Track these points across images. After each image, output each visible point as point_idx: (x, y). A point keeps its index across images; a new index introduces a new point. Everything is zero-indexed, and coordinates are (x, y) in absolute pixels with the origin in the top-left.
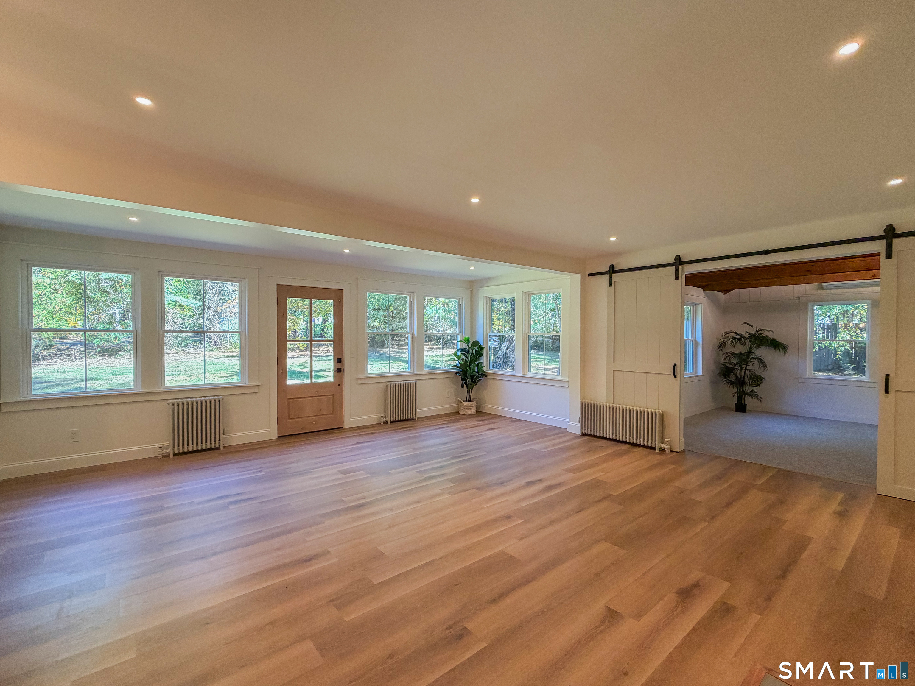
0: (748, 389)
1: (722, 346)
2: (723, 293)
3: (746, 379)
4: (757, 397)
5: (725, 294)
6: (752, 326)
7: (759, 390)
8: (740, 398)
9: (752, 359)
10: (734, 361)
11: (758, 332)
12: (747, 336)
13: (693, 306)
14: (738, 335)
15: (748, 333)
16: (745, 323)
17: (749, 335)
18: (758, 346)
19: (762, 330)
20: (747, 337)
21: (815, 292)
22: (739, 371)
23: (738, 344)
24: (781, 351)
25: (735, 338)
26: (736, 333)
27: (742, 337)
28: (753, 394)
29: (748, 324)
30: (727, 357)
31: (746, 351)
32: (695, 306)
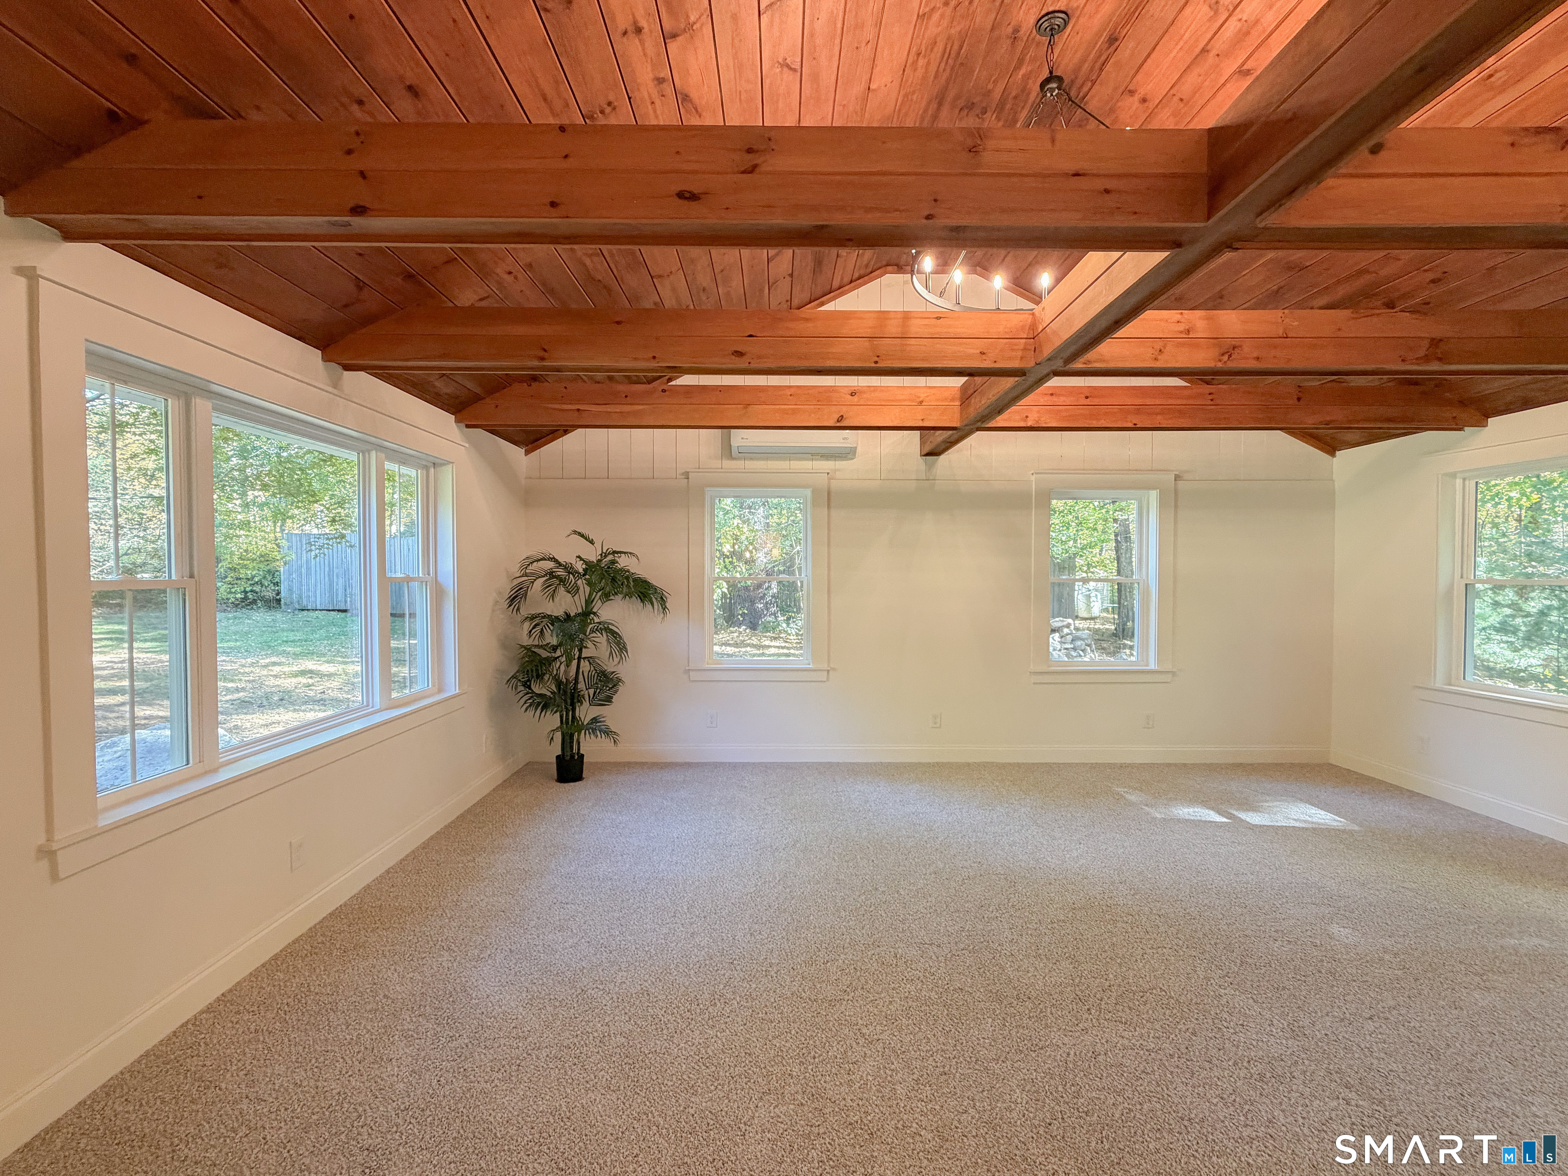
0: (586, 712)
1: (517, 597)
2: (523, 451)
3: (581, 686)
4: (608, 732)
5: (527, 453)
6: (592, 542)
7: (611, 714)
8: (568, 740)
9: (592, 631)
10: (552, 639)
11: (605, 556)
12: (580, 567)
13: (426, 468)
14: (560, 564)
15: (581, 559)
16: (575, 532)
17: (584, 566)
18: (606, 597)
19: (614, 552)
20: (581, 571)
21: (717, 464)
22: (563, 668)
23: (562, 589)
24: (656, 607)
25: (551, 574)
26: (556, 561)
27: (569, 573)
28: (596, 726)
29: (582, 536)
30: (533, 628)
31: (580, 611)
32: (432, 470)
